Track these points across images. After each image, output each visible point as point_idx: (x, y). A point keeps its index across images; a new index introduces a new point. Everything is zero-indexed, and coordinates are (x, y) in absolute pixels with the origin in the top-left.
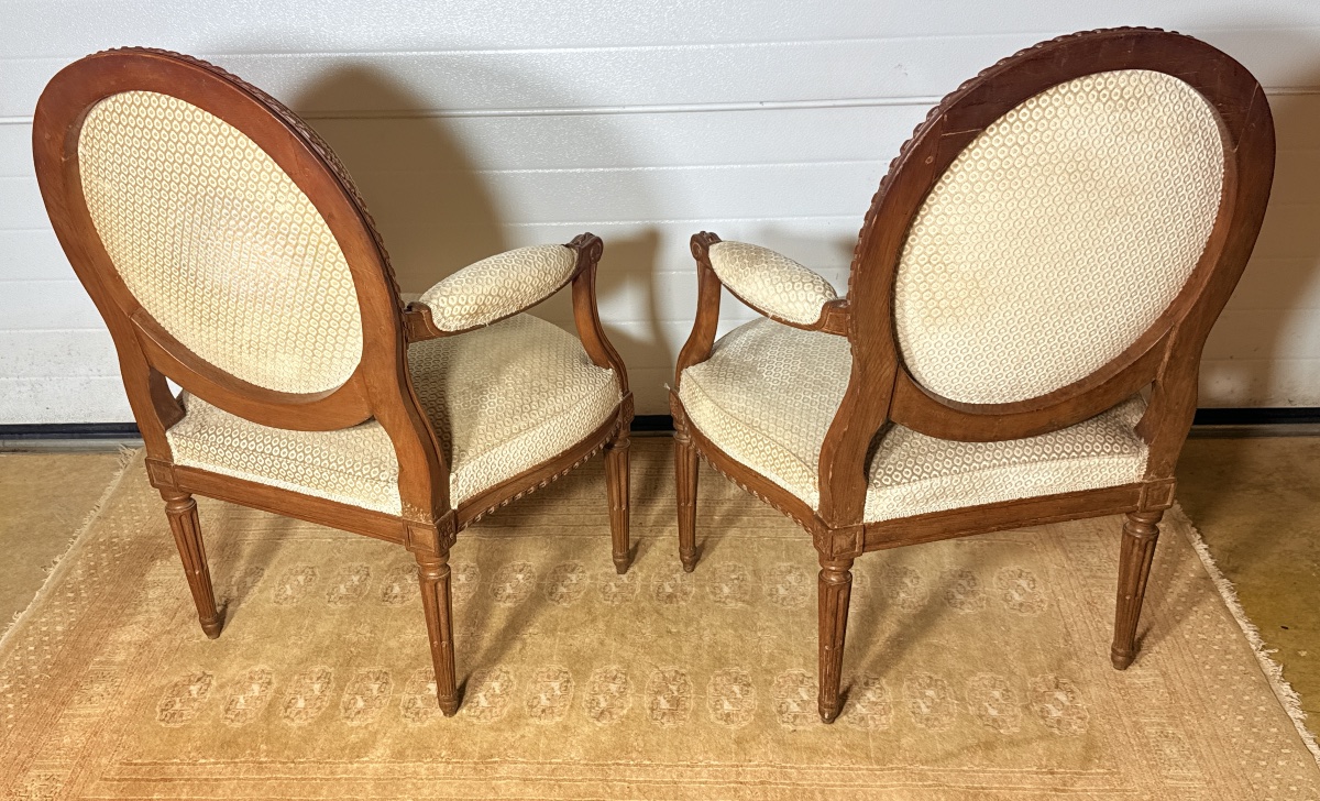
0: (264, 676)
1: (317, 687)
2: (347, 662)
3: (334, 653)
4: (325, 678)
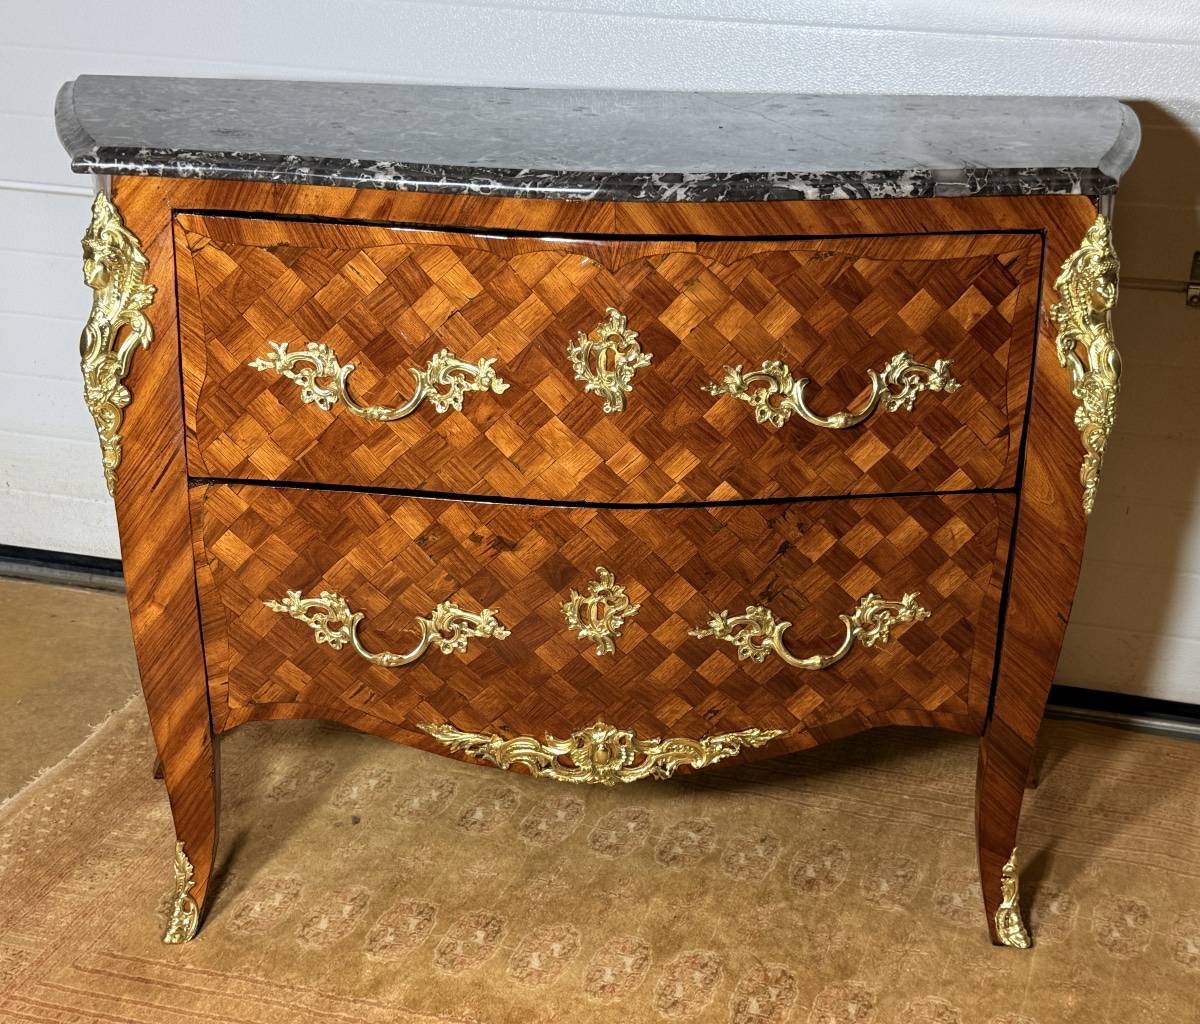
0: (293, 887)
1: (347, 909)
2: (393, 887)
3: (381, 875)
4: (360, 901)
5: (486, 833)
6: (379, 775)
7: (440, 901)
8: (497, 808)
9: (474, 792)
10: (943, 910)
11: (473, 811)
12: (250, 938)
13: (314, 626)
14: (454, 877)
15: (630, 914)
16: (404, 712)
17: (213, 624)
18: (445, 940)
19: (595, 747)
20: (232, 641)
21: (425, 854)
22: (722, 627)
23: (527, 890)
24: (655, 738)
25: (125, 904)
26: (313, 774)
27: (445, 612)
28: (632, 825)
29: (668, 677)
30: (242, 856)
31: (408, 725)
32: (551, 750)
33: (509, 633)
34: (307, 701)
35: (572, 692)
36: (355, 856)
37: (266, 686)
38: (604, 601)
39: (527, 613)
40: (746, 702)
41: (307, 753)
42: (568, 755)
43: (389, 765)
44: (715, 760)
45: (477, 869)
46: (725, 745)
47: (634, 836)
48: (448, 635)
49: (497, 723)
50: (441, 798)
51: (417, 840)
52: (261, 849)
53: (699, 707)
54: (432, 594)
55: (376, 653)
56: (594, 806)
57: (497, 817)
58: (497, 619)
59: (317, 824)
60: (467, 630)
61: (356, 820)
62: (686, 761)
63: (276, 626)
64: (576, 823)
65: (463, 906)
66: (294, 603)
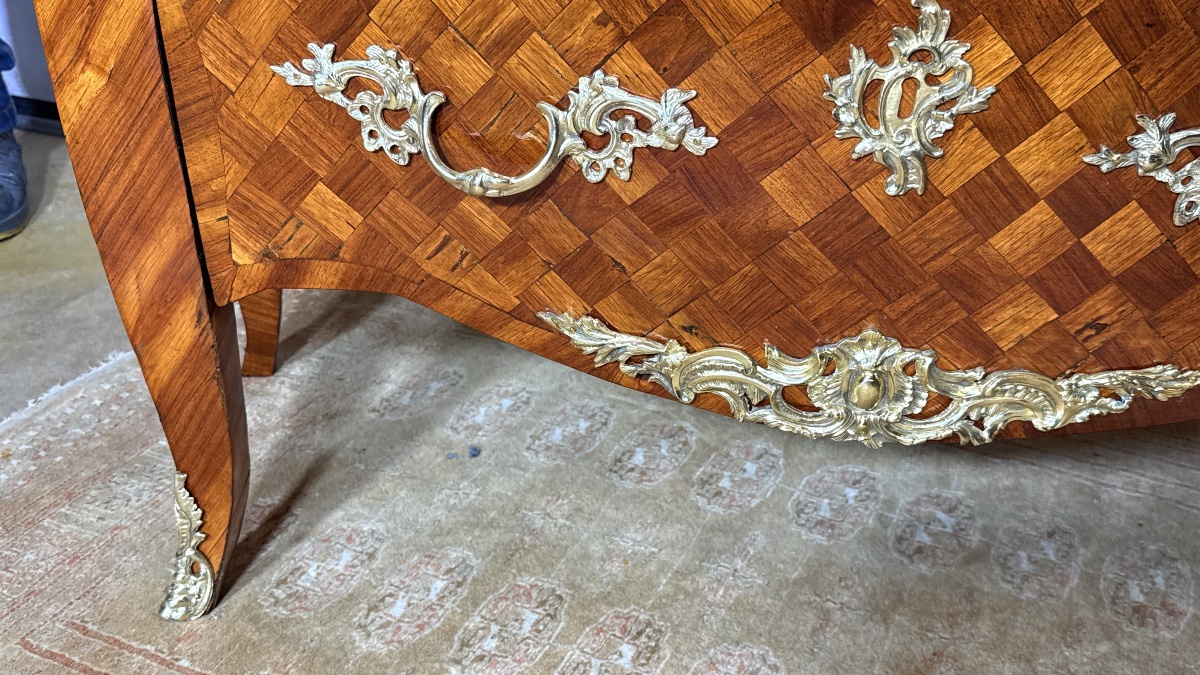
0: (371, 542)
1: (439, 585)
2: (508, 557)
3: (495, 535)
4: (458, 577)
5: (646, 486)
6: (515, 394)
7: (572, 585)
8: (663, 451)
9: (635, 427)
11: (631, 453)
12: (285, 623)
13: (357, 115)
14: (596, 548)
15: (861, 640)
16: (517, 289)
17: (194, 107)
19: (856, 376)
20: (226, 140)
21: (561, 508)
22: (1157, 149)
23: (702, 581)
24: (972, 368)
25: (133, 547)
26: (435, 386)
27: (595, 94)
28: (851, 493)
29: (1023, 250)
30: (314, 492)
31: (524, 313)
32: (772, 374)
33: (713, 141)
34: (357, 260)
35: (824, 269)
36: (467, 501)
37: (290, 227)
38: (920, 75)
39: (754, 100)
40: (1163, 313)
41: (432, 359)
42: (803, 387)
43: (531, 382)
44: (1078, 418)
45: (632, 540)
46: (1103, 391)
47: (855, 509)
48: (595, 142)
49: (678, 320)
50: (589, 430)
51: (552, 485)
52: (342, 482)
53: (1071, 315)
54: (572, 57)
55: (462, 170)
56: (796, 460)
57: (664, 463)
58: (692, 111)
59: (425, 453)
60: (635, 133)
61: (475, 452)
62: (1028, 414)
63: (296, 115)
64: (771, 483)
65: (605, 598)
66: (323, 69)
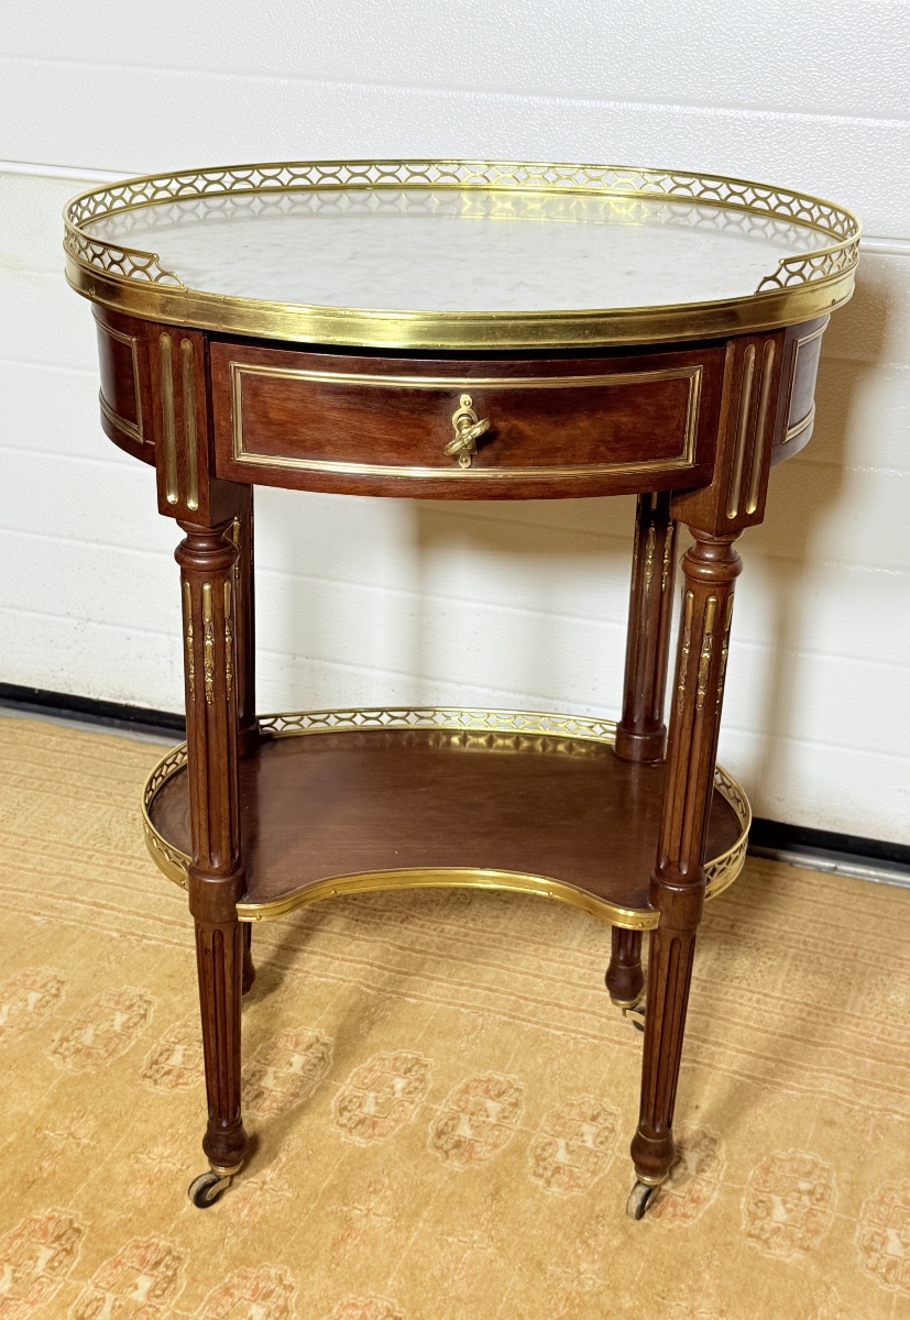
5: (180, 1090)
6: (44, 985)
7: (90, 1213)
9: (178, 1018)
10: (871, 1262)
11: (170, 1051)
18: (88, 1290)
21: (85, 1127)
28: (400, 1084)
45: (159, 1156)
47: (401, 1103)
50: (126, 1027)
51: (78, 1101)
